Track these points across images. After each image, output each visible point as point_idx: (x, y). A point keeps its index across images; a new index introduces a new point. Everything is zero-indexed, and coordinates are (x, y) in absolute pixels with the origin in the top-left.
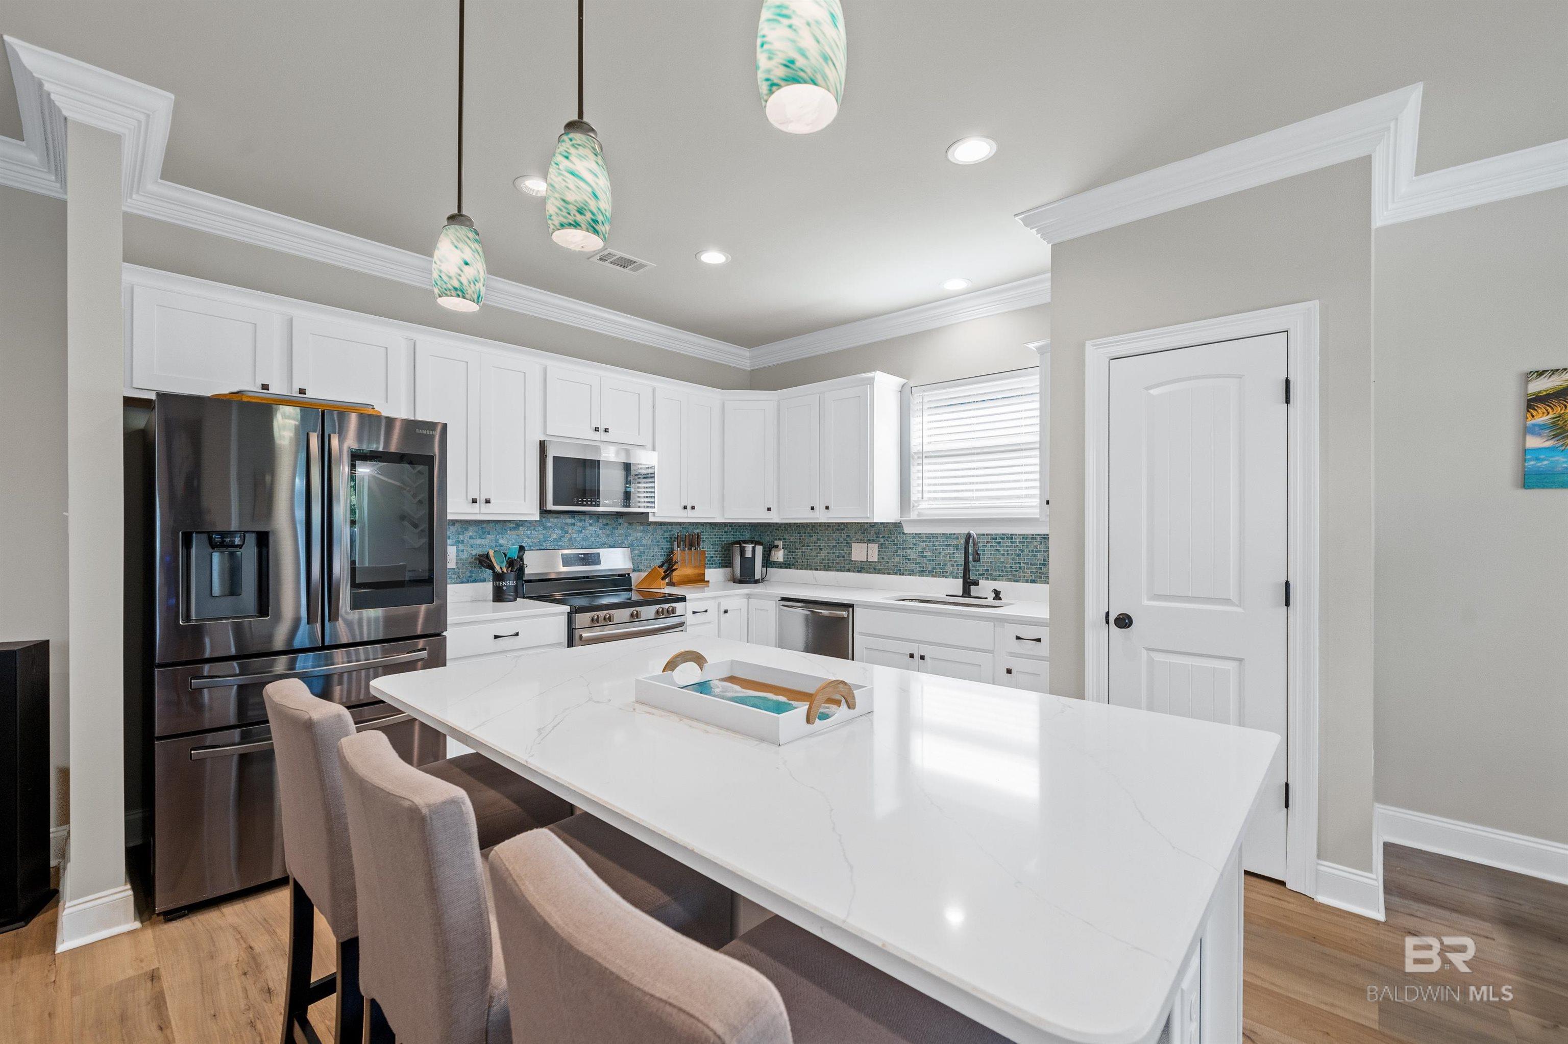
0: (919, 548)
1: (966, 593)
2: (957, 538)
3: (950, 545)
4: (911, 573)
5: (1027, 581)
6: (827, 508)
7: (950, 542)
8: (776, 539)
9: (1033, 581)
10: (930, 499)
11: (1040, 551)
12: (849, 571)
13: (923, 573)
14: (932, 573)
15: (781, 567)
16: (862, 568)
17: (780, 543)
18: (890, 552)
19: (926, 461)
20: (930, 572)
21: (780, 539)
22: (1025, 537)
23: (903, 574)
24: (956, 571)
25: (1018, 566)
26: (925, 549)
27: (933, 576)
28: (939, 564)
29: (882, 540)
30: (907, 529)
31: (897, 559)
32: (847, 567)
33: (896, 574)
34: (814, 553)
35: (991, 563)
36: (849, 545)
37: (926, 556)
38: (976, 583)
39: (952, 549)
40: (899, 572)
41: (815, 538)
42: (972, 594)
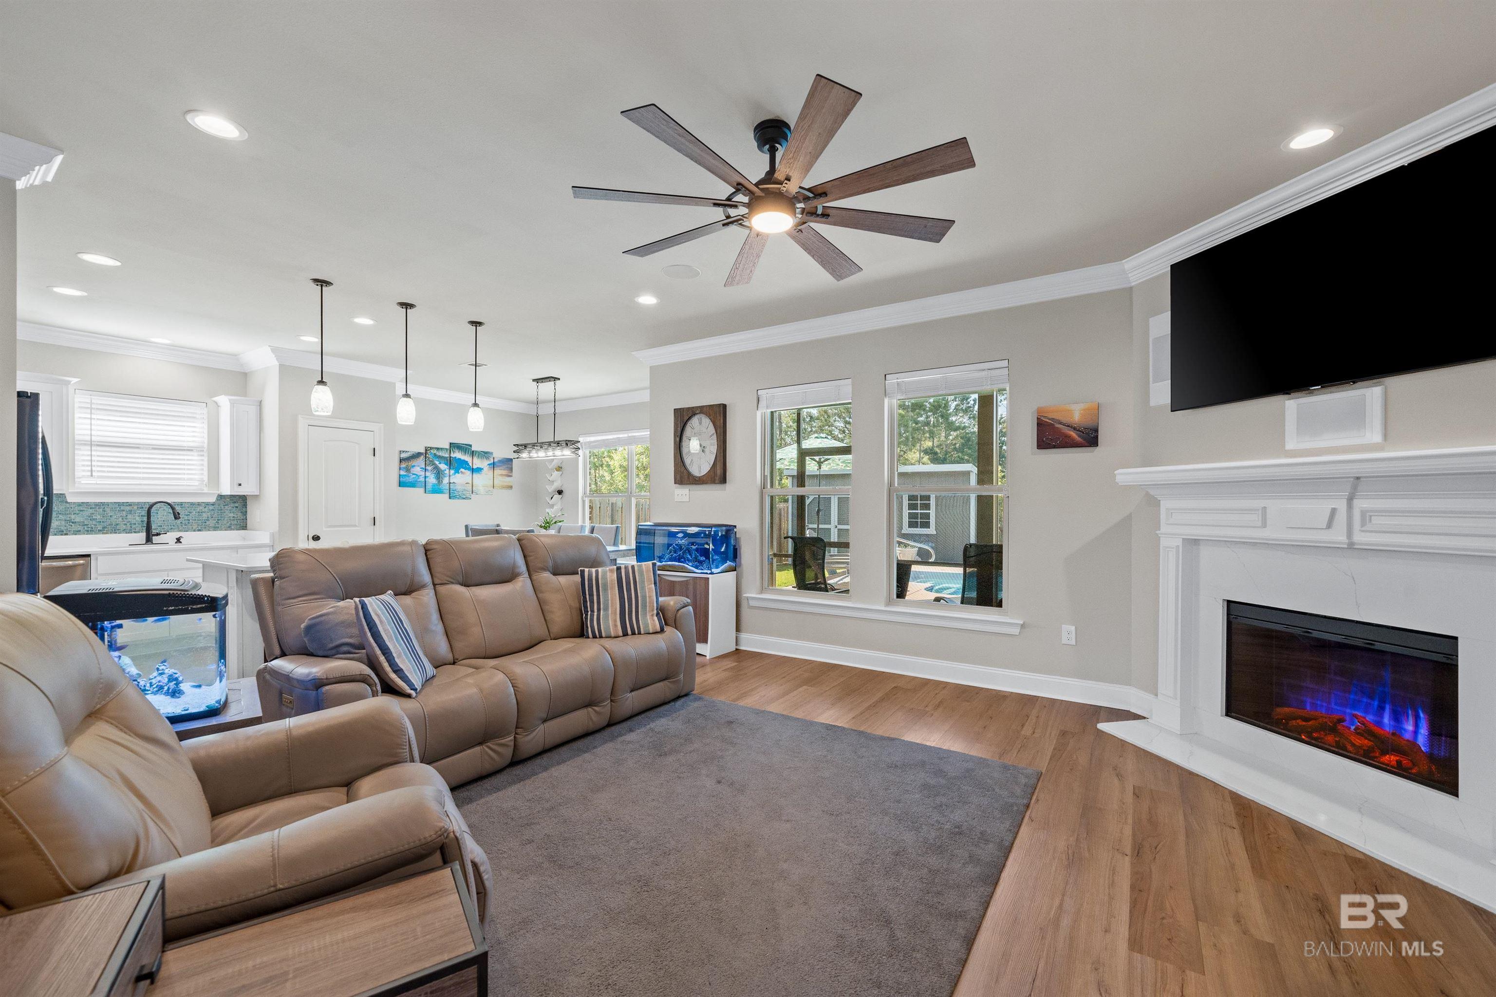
0: (86, 514)
1: (149, 540)
2: (130, 505)
3: (123, 510)
5: (194, 531)
7: (122, 508)
9: (199, 530)
10: (99, 477)
11: (205, 512)
13: (90, 531)
14: (103, 531)
19: (93, 448)
20: (100, 531)
22: (192, 504)
24: (129, 528)
25: (187, 522)
26: (93, 514)
27: (103, 533)
28: (110, 525)
30: (70, 499)
31: (57, 523)
33: (56, 535)
35: (163, 521)
37: (95, 519)
38: (159, 535)
39: (124, 513)
42: (154, 542)
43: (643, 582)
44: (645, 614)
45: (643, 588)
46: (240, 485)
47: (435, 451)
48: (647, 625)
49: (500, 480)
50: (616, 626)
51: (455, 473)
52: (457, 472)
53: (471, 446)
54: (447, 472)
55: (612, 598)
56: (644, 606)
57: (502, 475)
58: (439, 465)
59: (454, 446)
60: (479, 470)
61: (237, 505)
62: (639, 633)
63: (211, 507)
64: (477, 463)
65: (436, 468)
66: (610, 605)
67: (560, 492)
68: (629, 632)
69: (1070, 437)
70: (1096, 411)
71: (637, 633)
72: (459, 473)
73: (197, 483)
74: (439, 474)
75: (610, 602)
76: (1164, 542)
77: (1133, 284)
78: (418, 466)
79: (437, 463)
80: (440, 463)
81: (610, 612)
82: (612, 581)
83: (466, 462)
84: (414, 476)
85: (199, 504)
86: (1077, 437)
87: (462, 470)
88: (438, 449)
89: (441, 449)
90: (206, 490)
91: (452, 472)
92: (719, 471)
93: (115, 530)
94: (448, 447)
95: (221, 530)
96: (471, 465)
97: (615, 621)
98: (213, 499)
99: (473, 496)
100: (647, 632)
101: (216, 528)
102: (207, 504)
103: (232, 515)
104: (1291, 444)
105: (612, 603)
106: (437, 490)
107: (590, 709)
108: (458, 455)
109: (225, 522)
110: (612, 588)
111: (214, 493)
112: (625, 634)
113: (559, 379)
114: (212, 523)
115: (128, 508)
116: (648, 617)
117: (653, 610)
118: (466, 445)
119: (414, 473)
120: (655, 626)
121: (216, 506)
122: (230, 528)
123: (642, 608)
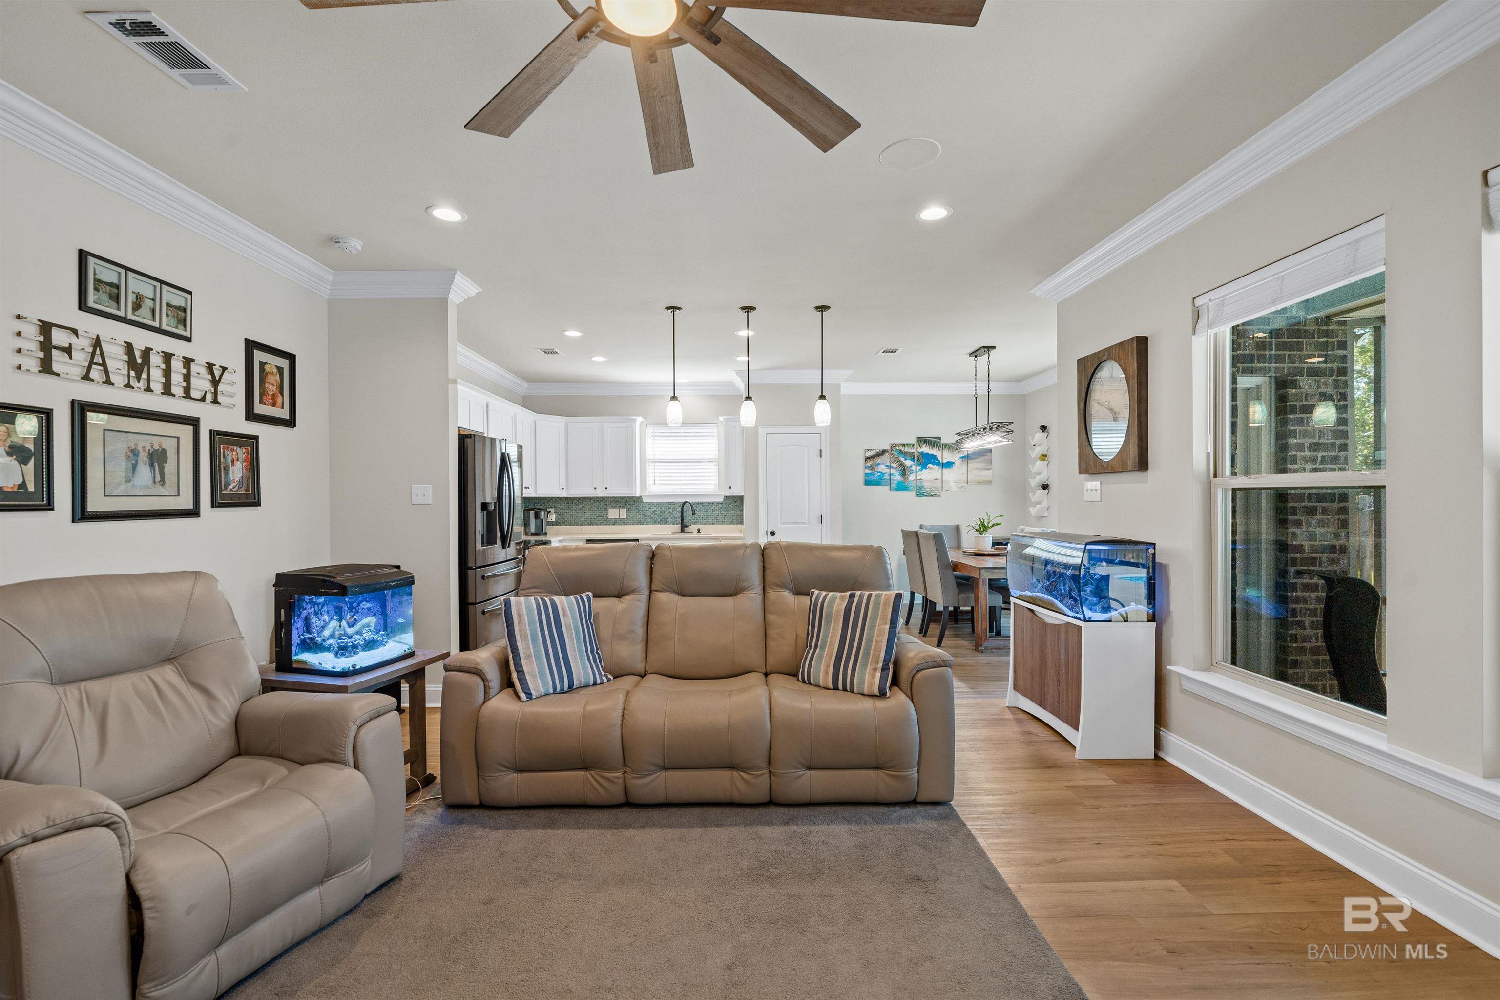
0: (652, 510)
1: (682, 531)
4: (648, 523)
5: (710, 524)
6: (606, 488)
7: (670, 506)
8: (548, 508)
9: (713, 524)
10: (658, 484)
11: (716, 510)
12: (606, 525)
13: (655, 523)
14: (661, 523)
15: (553, 525)
16: (615, 522)
17: (552, 510)
18: (634, 513)
19: (656, 464)
20: (659, 522)
21: (551, 507)
22: (709, 503)
23: (643, 524)
24: (674, 521)
26: (656, 510)
28: (664, 518)
29: (629, 506)
30: (645, 500)
31: (638, 517)
32: (605, 522)
33: (638, 524)
34: (580, 515)
36: (606, 509)
37: (656, 514)
38: (687, 526)
39: (671, 510)
40: (640, 523)
41: (580, 506)
42: (685, 532)
43: (875, 618)
44: (865, 666)
45: (872, 627)
46: (730, 488)
47: (901, 448)
48: (862, 682)
49: (974, 475)
50: (827, 673)
51: (921, 470)
52: (924, 467)
53: (940, 438)
54: (913, 468)
55: (832, 634)
56: (867, 654)
57: (978, 469)
58: (905, 462)
59: (922, 440)
60: (949, 464)
61: (737, 504)
62: (852, 691)
63: (720, 506)
64: (946, 456)
65: (902, 464)
67: (1045, 487)
68: (840, 686)
71: (848, 689)
72: (926, 469)
73: (712, 487)
74: (904, 470)
78: (883, 464)
79: (902, 459)
80: (906, 460)
82: (838, 611)
83: (935, 457)
84: (879, 474)
85: (713, 503)
87: (930, 465)
88: (903, 445)
89: (907, 444)
90: (718, 493)
91: (919, 468)
92: (1133, 450)
93: (666, 523)
94: (914, 441)
95: (727, 524)
96: (940, 459)
98: (721, 500)
99: (943, 494)
100: (861, 692)
101: (723, 522)
102: (718, 503)
103: (733, 512)
106: (902, 487)
107: (735, 773)
108: (926, 449)
109: (729, 517)
110: (836, 621)
111: (722, 495)
112: (836, 688)
113: (994, 347)
114: (720, 518)
115: (673, 506)
116: (868, 671)
117: (877, 663)
118: (934, 438)
119: (879, 471)
120: (871, 685)
121: (724, 505)
122: (732, 523)
123: (863, 656)
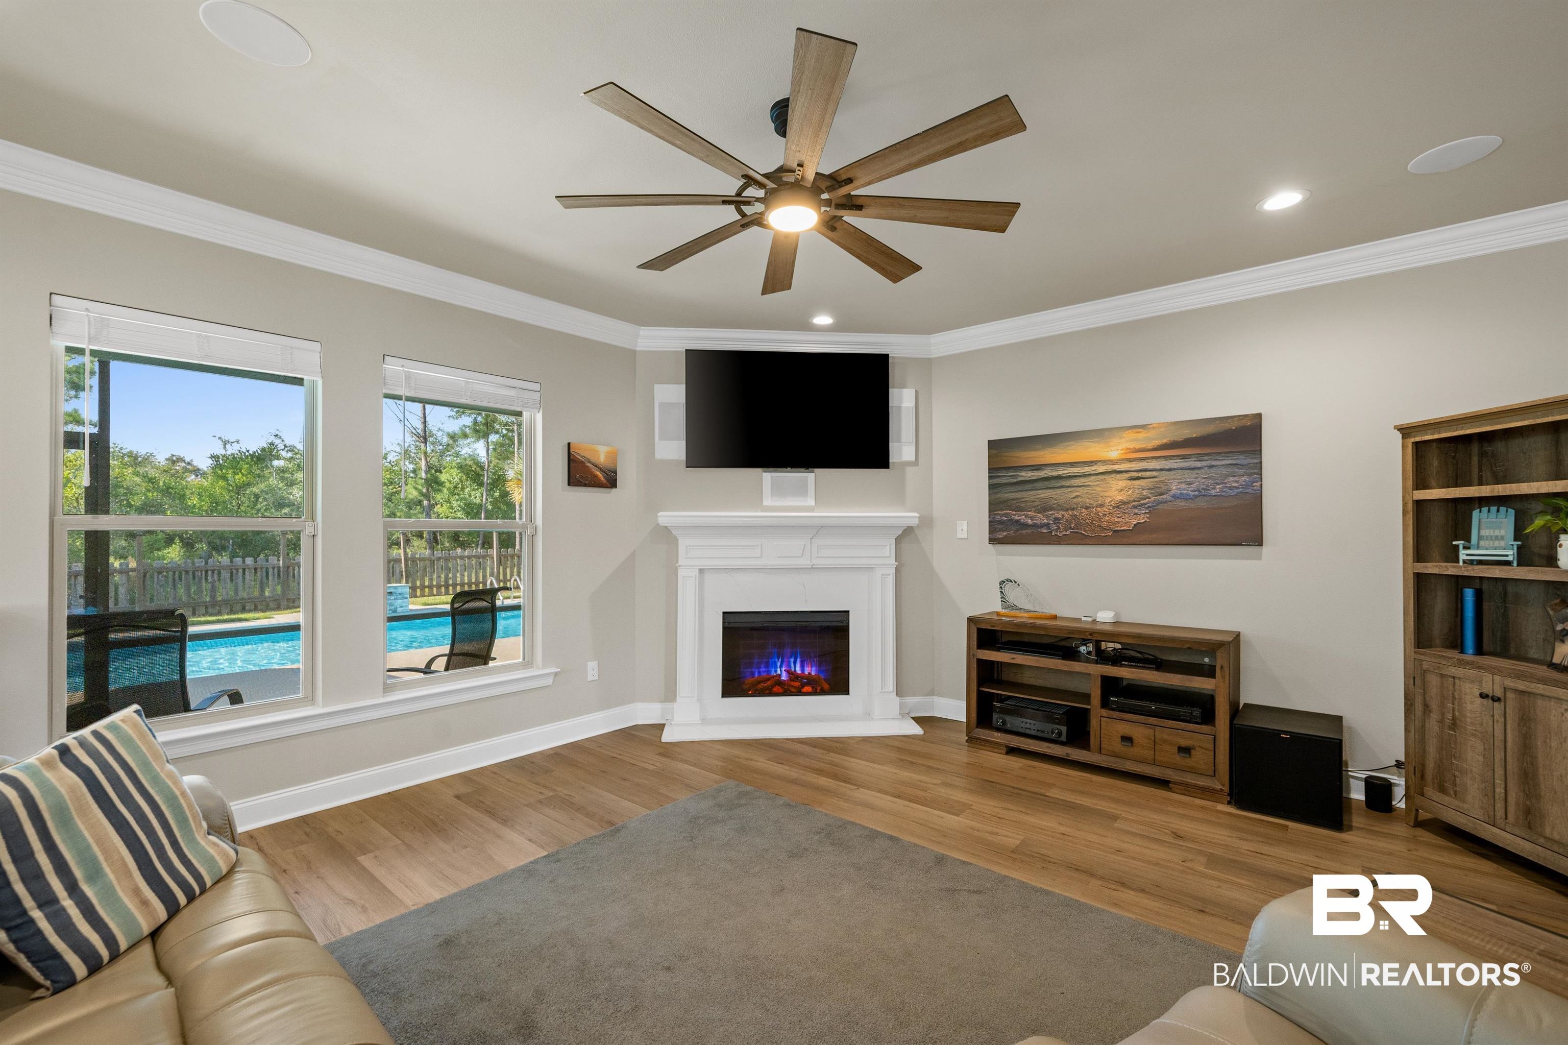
44: (192, 841)
50: (145, 903)
56: (183, 821)
66: (101, 858)
68: (182, 899)
69: (596, 476)
70: (613, 456)
71: (197, 890)
75: (96, 849)
76: (681, 573)
77: (638, 349)
81: (111, 876)
86: (602, 479)
97: (137, 892)
104: (767, 501)
105: (105, 852)
112: (174, 910)
120: (225, 854)
123: (181, 828)
